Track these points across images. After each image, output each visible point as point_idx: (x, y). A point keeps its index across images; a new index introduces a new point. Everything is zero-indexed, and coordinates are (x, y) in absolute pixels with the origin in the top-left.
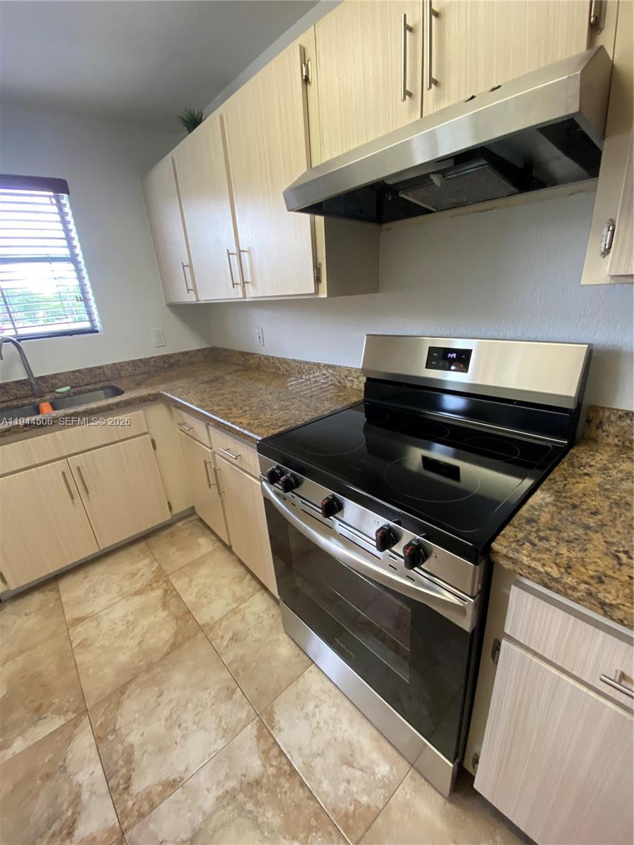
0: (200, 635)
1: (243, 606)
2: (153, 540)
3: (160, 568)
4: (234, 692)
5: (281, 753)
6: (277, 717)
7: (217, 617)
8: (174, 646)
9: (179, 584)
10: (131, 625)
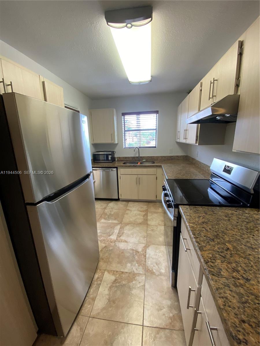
0: (146, 225)
1: (159, 226)
2: (150, 203)
3: (147, 209)
4: (145, 238)
5: (146, 252)
6: (149, 247)
7: (152, 224)
8: (140, 224)
9: (149, 214)
10: (136, 215)
